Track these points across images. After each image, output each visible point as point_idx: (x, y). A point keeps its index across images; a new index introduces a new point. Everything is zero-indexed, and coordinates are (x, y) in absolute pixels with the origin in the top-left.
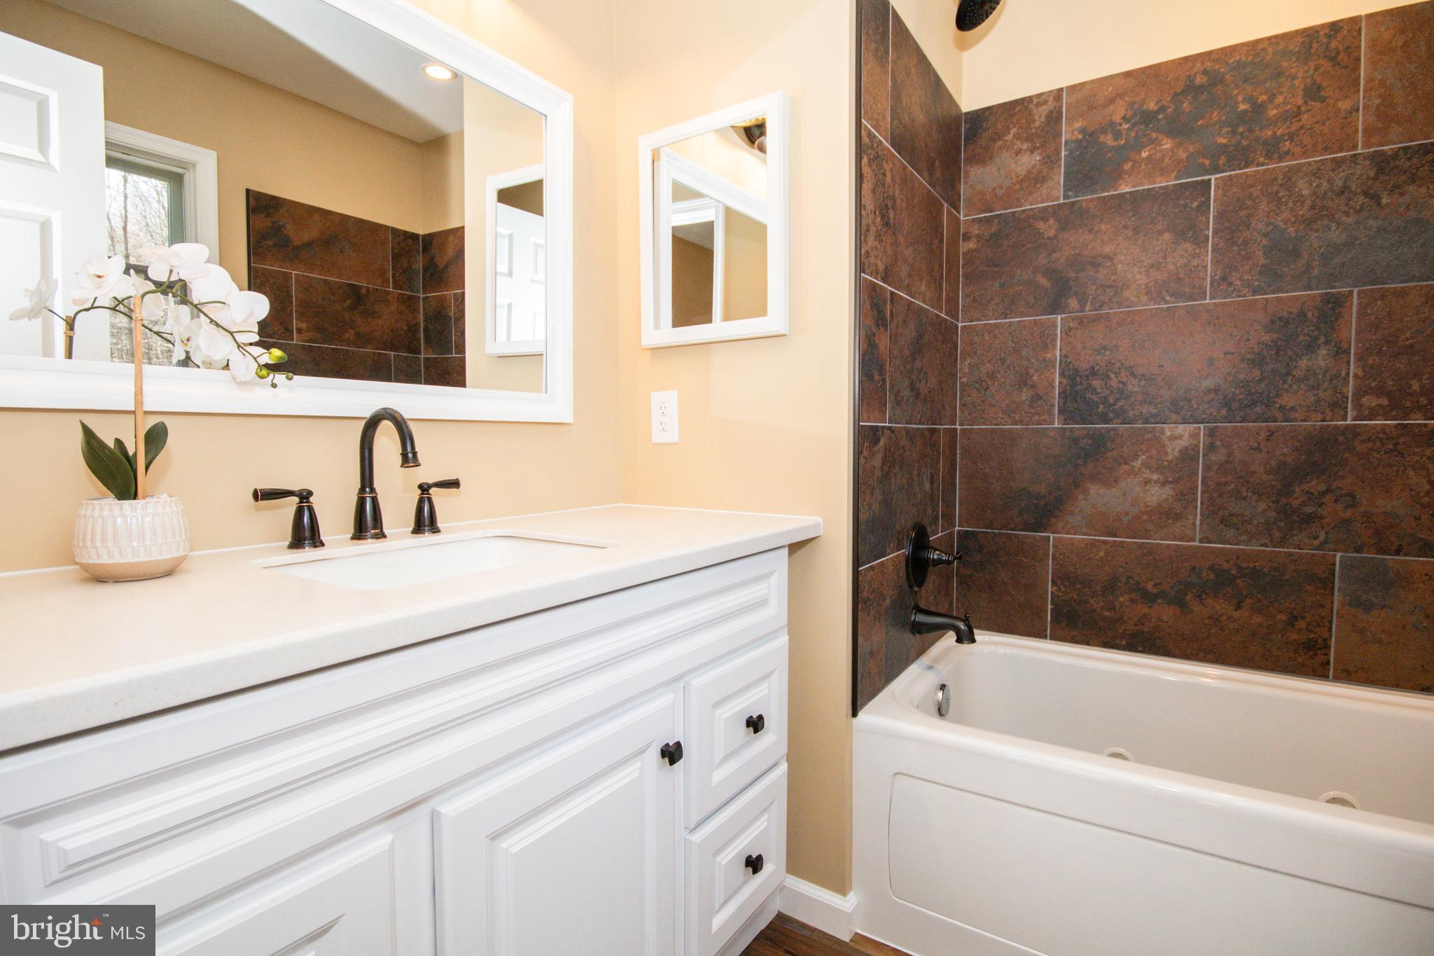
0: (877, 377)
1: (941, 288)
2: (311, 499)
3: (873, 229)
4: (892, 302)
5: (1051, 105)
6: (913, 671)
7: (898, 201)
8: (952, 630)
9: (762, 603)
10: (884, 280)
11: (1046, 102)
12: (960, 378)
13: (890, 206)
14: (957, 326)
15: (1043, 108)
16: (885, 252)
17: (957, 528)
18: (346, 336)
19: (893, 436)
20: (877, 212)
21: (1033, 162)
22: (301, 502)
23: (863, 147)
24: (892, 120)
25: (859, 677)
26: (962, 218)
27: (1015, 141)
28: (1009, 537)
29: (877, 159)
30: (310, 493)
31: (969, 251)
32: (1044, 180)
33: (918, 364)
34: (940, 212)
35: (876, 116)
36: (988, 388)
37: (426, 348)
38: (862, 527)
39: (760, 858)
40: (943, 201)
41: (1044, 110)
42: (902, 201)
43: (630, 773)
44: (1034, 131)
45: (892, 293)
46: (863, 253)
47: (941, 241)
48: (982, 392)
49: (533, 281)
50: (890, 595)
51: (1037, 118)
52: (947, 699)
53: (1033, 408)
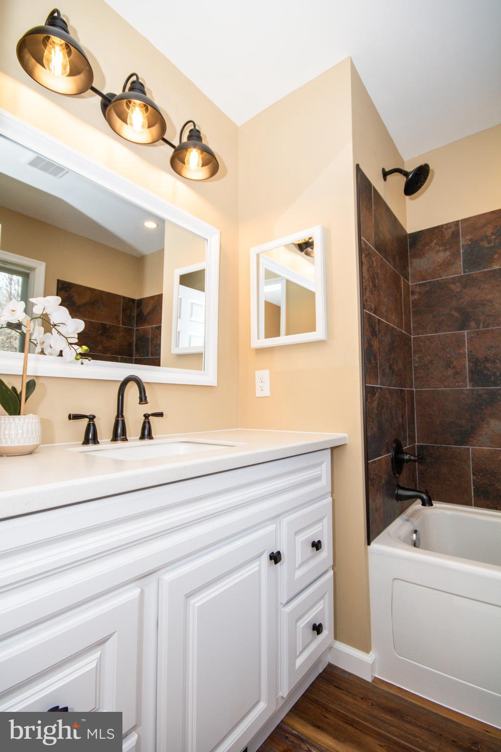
0: (373, 361)
1: (402, 318)
2: (94, 420)
3: (368, 288)
4: (379, 324)
5: (453, 229)
6: (398, 522)
7: (380, 275)
8: (419, 498)
9: (318, 479)
10: (375, 313)
11: (450, 228)
12: (414, 364)
13: (376, 277)
14: (411, 338)
15: (449, 230)
16: (374, 299)
17: (417, 444)
18: (98, 349)
19: (382, 392)
20: (370, 280)
21: (446, 256)
22: (90, 421)
23: (363, 250)
24: (375, 237)
25: (370, 522)
26: (410, 284)
27: (436, 246)
28: (446, 448)
29: (369, 255)
30: (94, 417)
31: (415, 300)
32: (452, 264)
33: (393, 356)
34: (399, 281)
35: (368, 235)
36: (429, 369)
37: (135, 354)
38: (369, 439)
39: (320, 625)
40: (401, 276)
41: (450, 231)
42: (381, 275)
43: (253, 568)
44: (445, 241)
45: (379, 320)
46: (364, 299)
47: (401, 295)
48: (426, 371)
49: (190, 320)
50: (384, 477)
51: (446, 235)
52: (418, 538)
53: (455, 379)
